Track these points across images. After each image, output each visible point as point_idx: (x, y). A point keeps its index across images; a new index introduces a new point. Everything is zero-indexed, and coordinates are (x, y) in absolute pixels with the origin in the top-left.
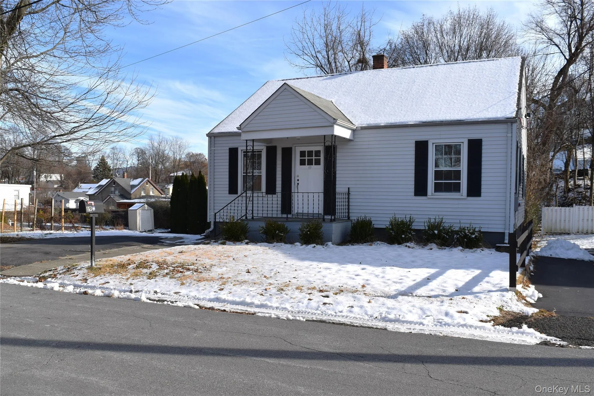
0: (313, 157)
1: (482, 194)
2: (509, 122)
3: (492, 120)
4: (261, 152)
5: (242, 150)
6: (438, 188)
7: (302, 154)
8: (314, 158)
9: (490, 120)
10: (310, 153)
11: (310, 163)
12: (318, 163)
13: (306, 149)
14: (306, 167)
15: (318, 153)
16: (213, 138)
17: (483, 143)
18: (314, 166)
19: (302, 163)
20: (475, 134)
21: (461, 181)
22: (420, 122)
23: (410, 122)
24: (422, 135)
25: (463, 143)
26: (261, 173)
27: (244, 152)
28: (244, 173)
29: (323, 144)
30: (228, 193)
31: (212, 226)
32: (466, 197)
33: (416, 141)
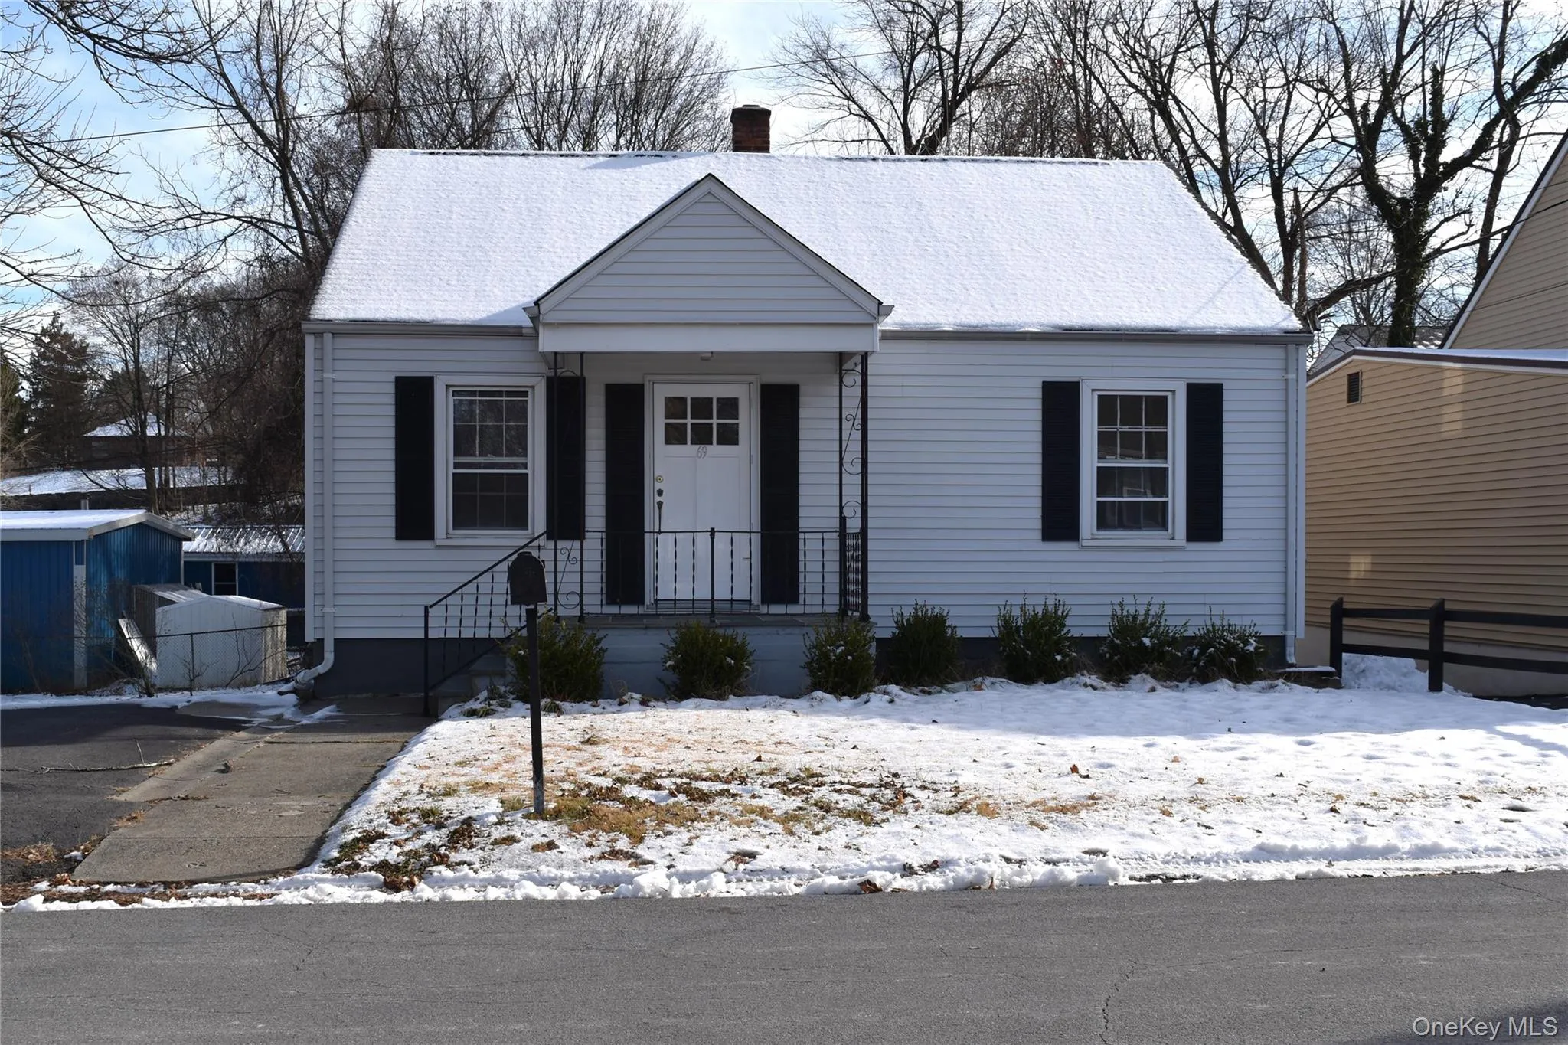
0: (711, 417)
1: (1226, 535)
2: (1292, 342)
3: (1247, 332)
4: (525, 394)
5: (448, 387)
6: (1107, 518)
7: (675, 406)
8: (715, 421)
9: (1242, 333)
10: (702, 406)
11: (702, 437)
12: (729, 436)
13: (690, 391)
14: (689, 449)
15: (729, 406)
16: (328, 337)
17: (1226, 395)
18: (715, 449)
19: (674, 436)
20: (1205, 368)
21: (1169, 499)
22: (1055, 327)
23: (1034, 324)
24: (1061, 366)
25: (1173, 392)
26: (526, 468)
27: (455, 393)
28: (457, 466)
29: (751, 378)
30: (394, 536)
31: (329, 657)
32: (1183, 543)
33: (1044, 382)
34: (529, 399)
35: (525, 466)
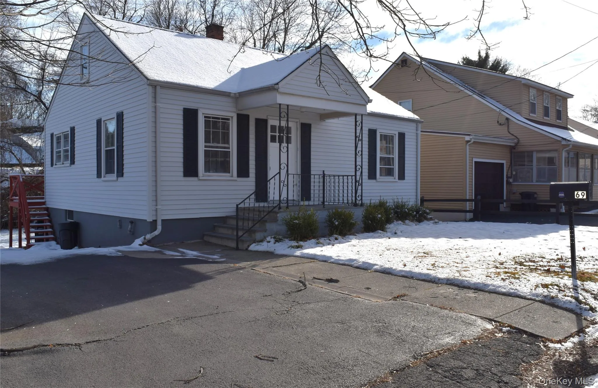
0: (284, 134)
1: (406, 178)
2: (419, 122)
4: (229, 119)
5: (202, 114)
6: (382, 172)
7: (274, 129)
9: (409, 118)
11: (281, 140)
12: (289, 141)
13: (277, 123)
14: (277, 144)
15: (289, 130)
17: (406, 136)
19: (273, 139)
20: (401, 128)
21: (395, 167)
24: (372, 124)
25: (395, 134)
26: (229, 149)
27: (205, 117)
28: (206, 147)
29: (298, 120)
30: (183, 175)
31: (159, 228)
32: (397, 180)
33: (369, 129)
34: (231, 122)
35: (229, 148)
